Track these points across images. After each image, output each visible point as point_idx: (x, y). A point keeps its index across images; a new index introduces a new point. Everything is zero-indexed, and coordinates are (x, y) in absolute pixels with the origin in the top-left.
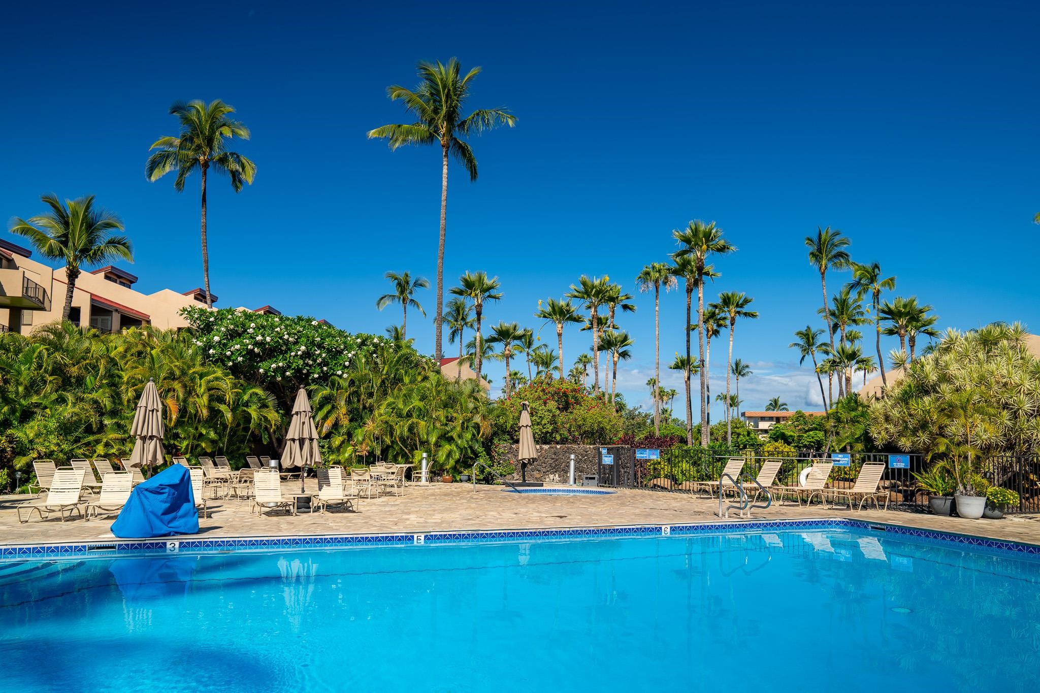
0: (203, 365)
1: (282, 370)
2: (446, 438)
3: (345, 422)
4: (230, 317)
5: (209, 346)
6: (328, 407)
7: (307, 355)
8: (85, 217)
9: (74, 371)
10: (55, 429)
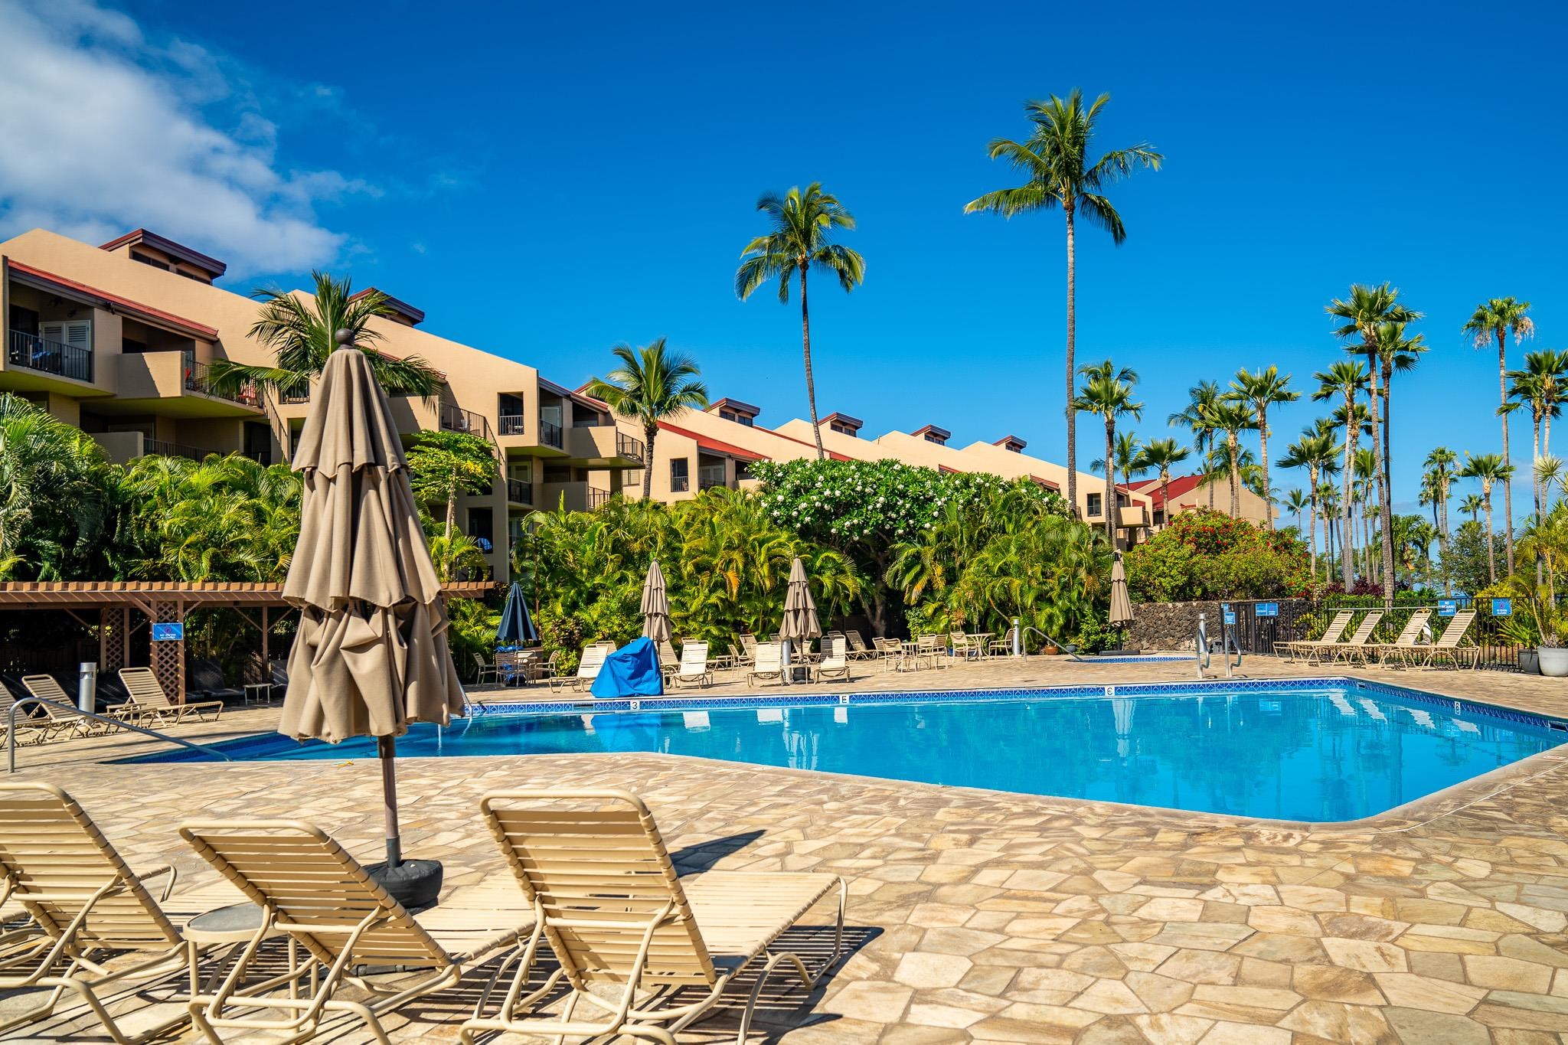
0: (770, 529)
1: (860, 528)
2: (1043, 598)
3: (940, 584)
4: (799, 469)
5: (774, 505)
6: (918, 568)
7: (887, 507)
8: (658, 364)
9: (636, 547)
10: (618, 609)
